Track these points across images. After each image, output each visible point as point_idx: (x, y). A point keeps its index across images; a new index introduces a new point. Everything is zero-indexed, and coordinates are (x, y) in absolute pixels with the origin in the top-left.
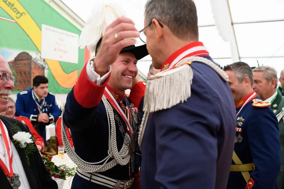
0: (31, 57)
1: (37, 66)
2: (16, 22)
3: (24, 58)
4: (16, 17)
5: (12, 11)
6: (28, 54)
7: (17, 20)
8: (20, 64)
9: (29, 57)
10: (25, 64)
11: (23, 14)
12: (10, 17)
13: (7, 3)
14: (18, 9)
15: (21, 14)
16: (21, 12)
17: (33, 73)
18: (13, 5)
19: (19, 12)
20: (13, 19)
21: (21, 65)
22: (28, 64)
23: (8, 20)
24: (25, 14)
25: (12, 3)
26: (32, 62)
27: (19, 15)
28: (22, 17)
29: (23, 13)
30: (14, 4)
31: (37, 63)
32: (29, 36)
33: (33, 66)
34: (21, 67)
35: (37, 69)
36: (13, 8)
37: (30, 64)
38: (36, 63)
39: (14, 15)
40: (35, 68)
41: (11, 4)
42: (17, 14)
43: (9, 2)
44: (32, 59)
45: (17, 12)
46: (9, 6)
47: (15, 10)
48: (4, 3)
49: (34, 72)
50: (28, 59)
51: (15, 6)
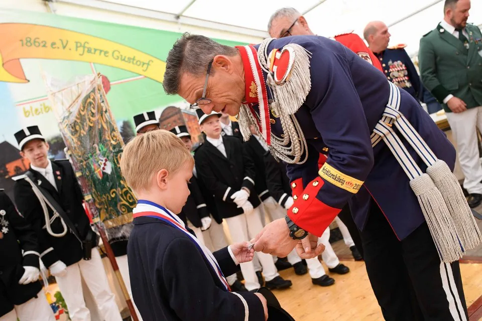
0: (179, 110)
1: (192, 117)
2: (145, 77)
3: (171, 114)
4: (143, 70)
5: (135, 66)
6: (173, 108)
7: (146, 74)
8: (169, 123)
10: (175, 121)
11: (151, 63)
12: (135, 75)
13: (126, 59)
14: (142, 60)
15: (148, 64)
16: (147, 62)
17: (190, 128)
18: (134, 59)
19: (144, 64)
20: (140, 75)
21: (169, 125)
22: (179, 119)
23: (135, 78)
25: (132, 57)
26: (183, 114)
27: (145, 66)
28: (149, 66)
29: (149, 61)
30: (134, 57)
31: (191, 113)
33: (186, 120)
34: (170, 126)
35: (193, 121)
36: (135, 62)
37: (181, 118)
38: (189, 113)
39: (139, 69)
40: (190, 120)
41: (131, 59)
42: (143, 66)
43: (128, 58)
44: (182, 111)
45: (142, 64)
46: (130, 62)
47: (138, 63)
48: (123, 62)
49: (190, 125)
50: (176, 114)
51: (137, 59)
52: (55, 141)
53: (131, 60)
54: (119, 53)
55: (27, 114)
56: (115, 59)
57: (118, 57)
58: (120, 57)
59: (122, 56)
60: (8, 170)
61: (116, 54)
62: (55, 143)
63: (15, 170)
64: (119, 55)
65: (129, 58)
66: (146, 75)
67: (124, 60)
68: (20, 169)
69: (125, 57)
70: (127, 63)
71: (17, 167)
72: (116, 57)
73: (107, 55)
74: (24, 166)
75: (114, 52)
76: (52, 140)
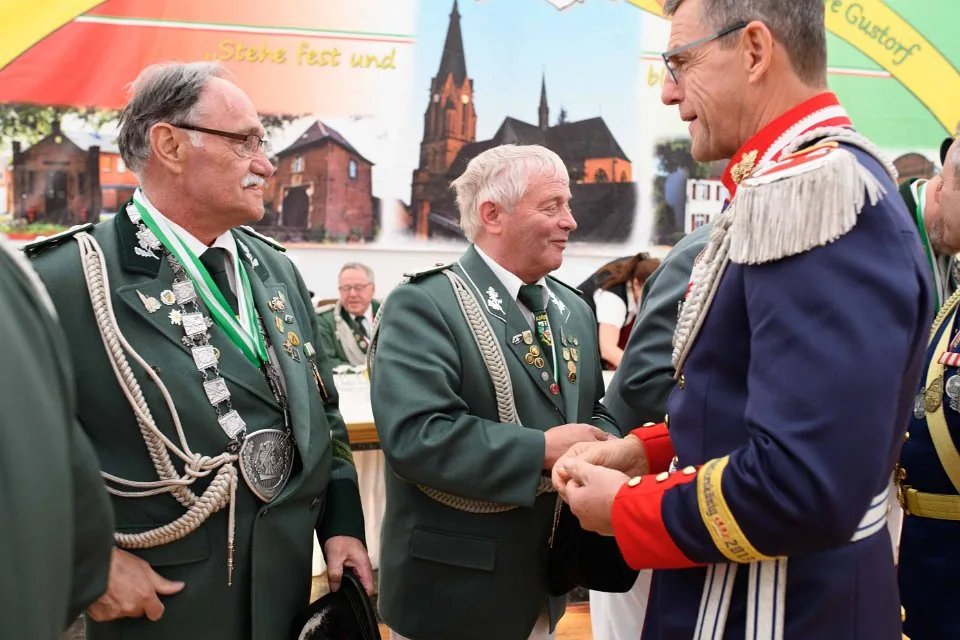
0: (932, 166)
2: (892, 76)
3: (910, 169)
4: (895, 63)
5: (882, 47)
6: (922, 158)
7: (895, 70)
9: (926, 166)
11: (915, 51)
12: (879, 67)
13: (870, 29)
14: (898, 40)
15: (909, 52)
16: (907, 45)
18: (884, 33)
19: (901, 48)
20: (884, 69)
24: (919, 48)
25: (883, 28)
27: (902, 53)
28: (909, 56)
29: (914, 46)
30: (888, 28)
32: (927, 108)
36: (884, 39)
39: (885, 56)
41: (879, 30)
42: (896, 53)
43: (875, 27)
45: (897, 47)
46: (874, 37)
47: (890, 44)
48: (862, 32)
50: (923, 172)
51: (891, 34)
52: (680, 146)
53: (879, 33)
54: (862, 9)
55: (653, 80)
56: (850, 22)
57: (856, 19)
58: (860, 20)
59: (863, 18)
60: (587, 171)
61: (855, 11)
62: (678, 150)
63: (596, 176)
64: (859, 15)
65: (877, 28)
66: (893, 72)
67: (864, 29)
68: (605, 175)
69: (869, 23)
70: (868, 36)
71: (601, 171)
72: (852, 19)
73: (836, 8)
74: (614, 173)
75: (851, 6)
76: (675, 143)
